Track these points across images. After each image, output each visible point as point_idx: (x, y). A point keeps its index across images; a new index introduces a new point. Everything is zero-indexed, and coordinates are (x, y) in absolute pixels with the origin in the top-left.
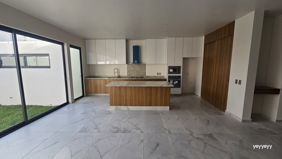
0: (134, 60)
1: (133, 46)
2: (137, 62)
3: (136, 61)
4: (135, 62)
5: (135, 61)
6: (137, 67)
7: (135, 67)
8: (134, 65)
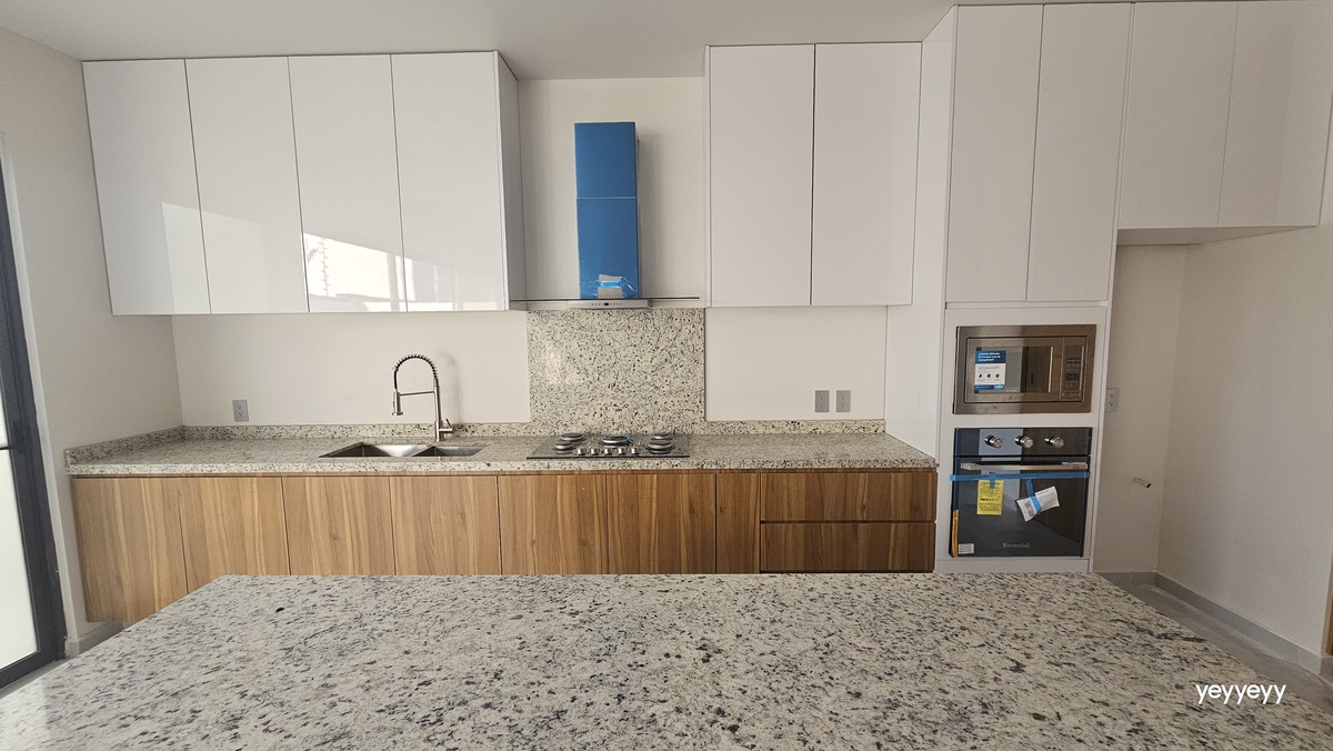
0: (590, 269)
1: (580, 128)
2: (625, 289)
3: (609, 284)
4: (601, 292)
5: (603, 279)
6: (622, 336)
7: (608, 339)
8: (596, 320)
